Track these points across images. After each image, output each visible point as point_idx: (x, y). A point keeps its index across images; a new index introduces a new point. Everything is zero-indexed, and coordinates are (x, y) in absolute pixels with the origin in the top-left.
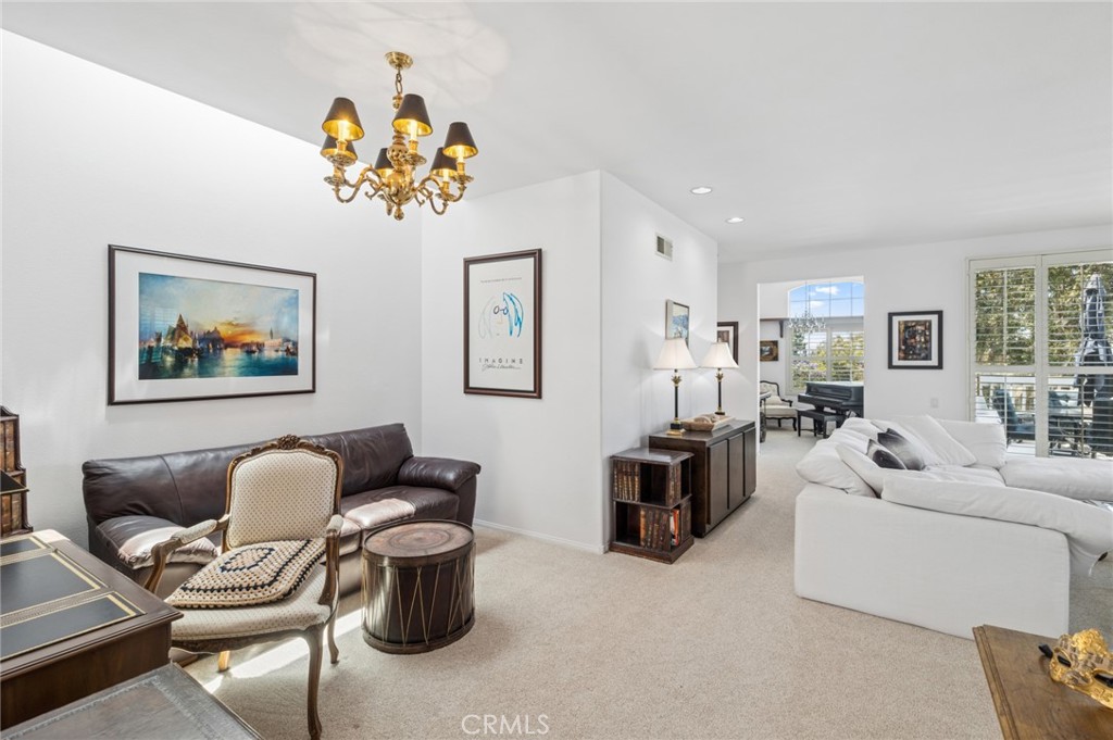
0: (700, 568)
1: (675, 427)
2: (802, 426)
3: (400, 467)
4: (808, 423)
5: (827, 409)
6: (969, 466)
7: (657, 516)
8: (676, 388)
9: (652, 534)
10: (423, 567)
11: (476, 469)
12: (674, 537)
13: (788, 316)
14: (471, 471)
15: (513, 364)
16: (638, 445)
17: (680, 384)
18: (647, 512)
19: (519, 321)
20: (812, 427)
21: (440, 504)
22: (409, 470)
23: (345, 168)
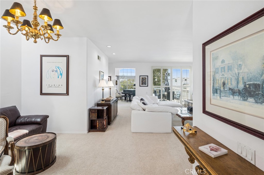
0: (111, 132)
1: (103, 100)
2: (123, 99)
3: (16, 120)
4: (124, 98)
5: (127, 95)
6: (153, 104)
7: (101, 122)
8: (103, 91)
9: (100, 126)
10: (42, 147)
11: (47, 117)
12: (105, 126)
13: (119, 75)
14: (45, 118)
15: (59, 86)
16: (94, 106)
17: (104, 91)
18: (99, 121)
19: (61, 74)
20: (124, 99)
21: (37, 129)
22: (19, 121)
23: (18, 25)
